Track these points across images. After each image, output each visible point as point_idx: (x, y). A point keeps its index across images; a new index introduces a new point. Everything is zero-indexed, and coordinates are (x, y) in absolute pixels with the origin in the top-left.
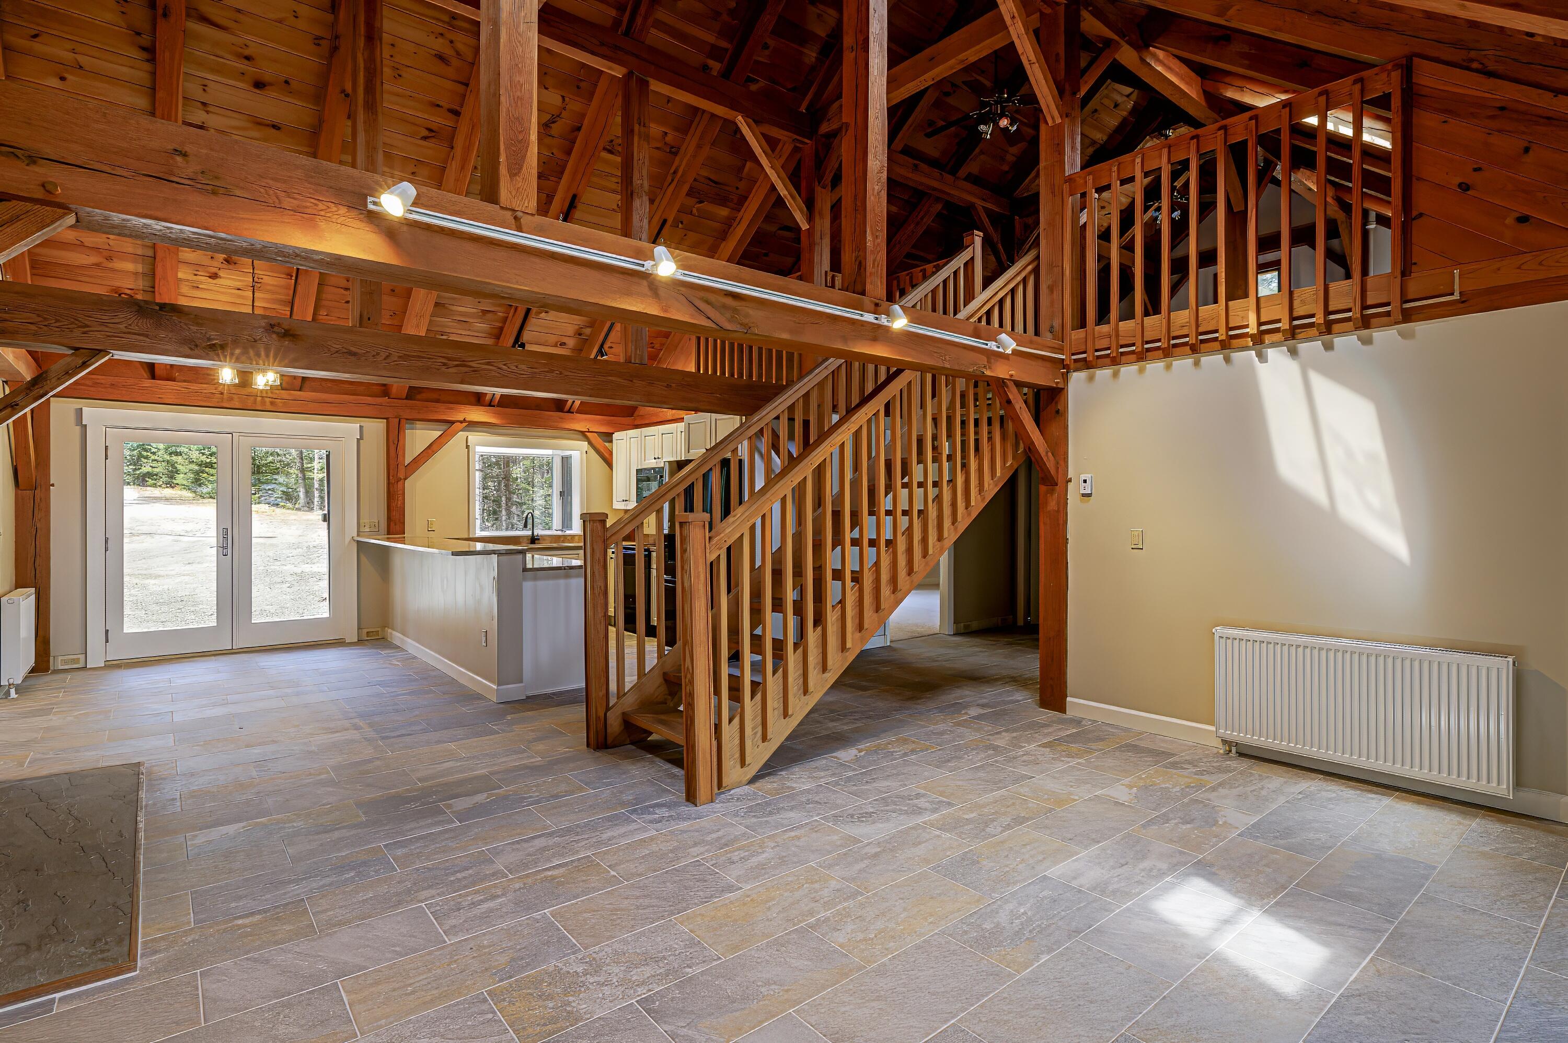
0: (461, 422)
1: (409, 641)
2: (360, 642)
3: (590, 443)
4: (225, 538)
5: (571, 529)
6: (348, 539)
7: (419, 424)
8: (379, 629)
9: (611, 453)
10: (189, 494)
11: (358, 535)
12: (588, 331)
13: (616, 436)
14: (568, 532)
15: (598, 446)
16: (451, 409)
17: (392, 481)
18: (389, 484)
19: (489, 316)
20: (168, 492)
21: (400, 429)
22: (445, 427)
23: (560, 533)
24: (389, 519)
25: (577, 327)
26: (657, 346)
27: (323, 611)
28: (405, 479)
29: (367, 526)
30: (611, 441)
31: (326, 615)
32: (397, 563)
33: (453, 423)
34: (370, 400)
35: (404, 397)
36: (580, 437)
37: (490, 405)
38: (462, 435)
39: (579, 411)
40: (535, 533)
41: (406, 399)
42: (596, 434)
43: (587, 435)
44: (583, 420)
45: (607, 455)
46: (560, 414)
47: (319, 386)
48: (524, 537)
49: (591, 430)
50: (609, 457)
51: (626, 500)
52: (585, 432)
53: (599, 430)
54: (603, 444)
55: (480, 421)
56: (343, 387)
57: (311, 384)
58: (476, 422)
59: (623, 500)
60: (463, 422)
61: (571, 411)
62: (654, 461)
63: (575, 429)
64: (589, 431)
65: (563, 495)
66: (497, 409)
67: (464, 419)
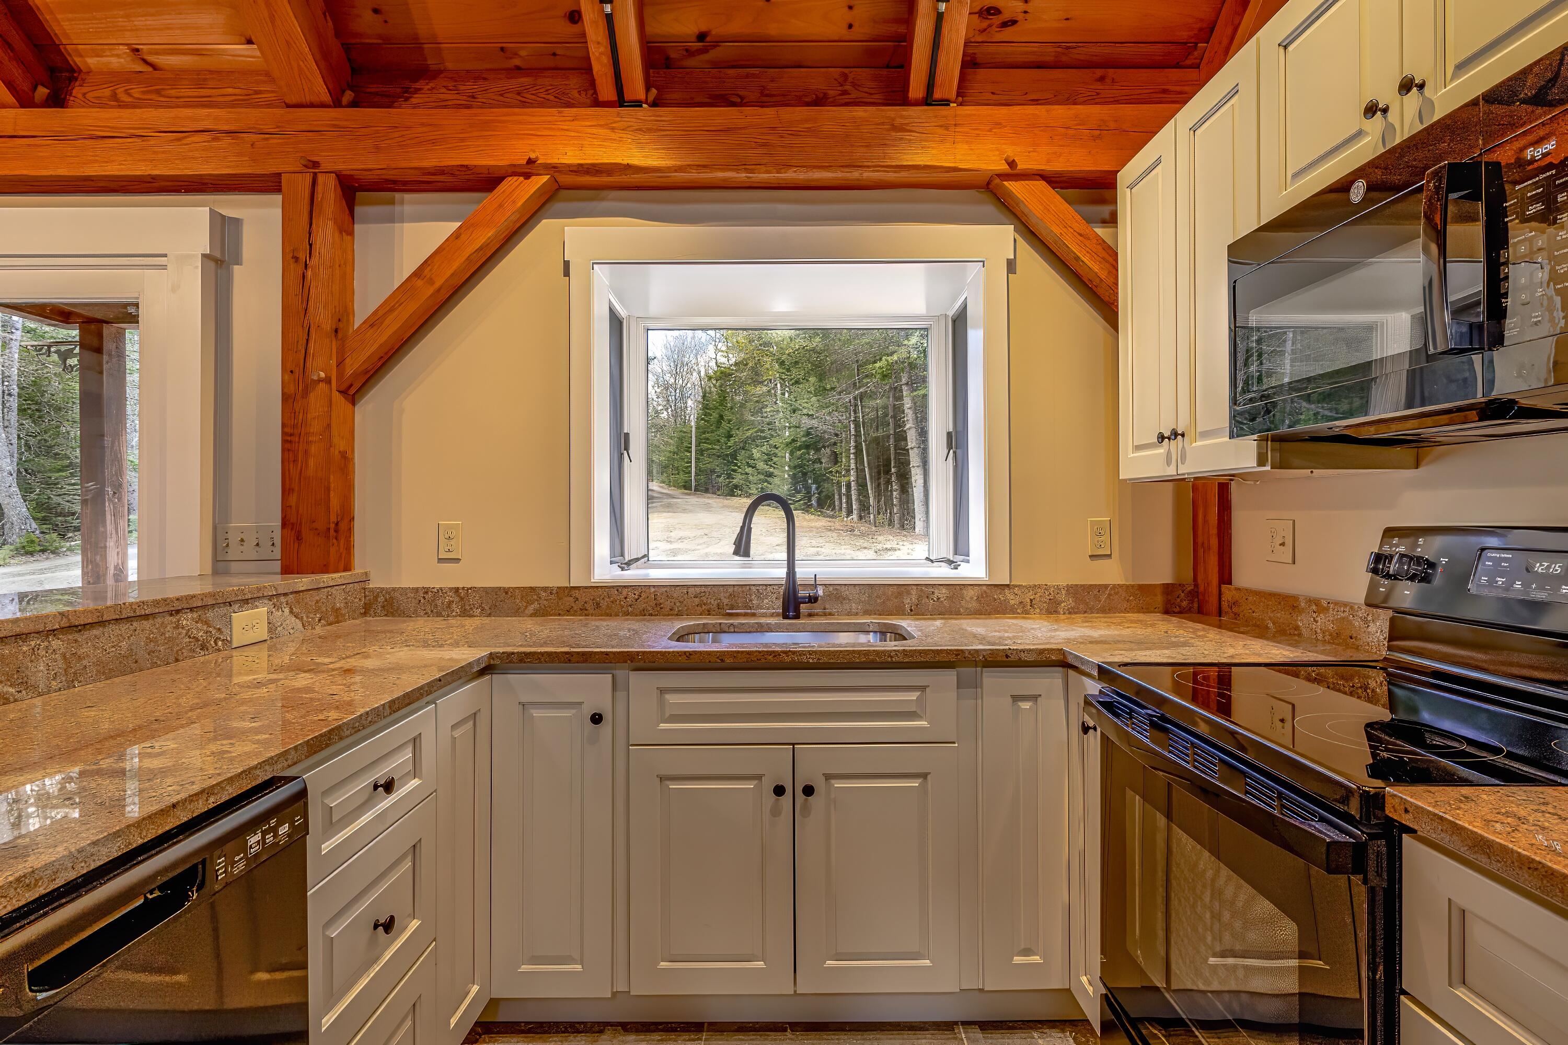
0: (523, 173)
3: (1026, 229)
9: (1111, 256)
13: (1125, 176)
21: (315, 213)
24: (284, 518)
36: (990, 209)
39: (965, 101)
42: (1043, 183)
43: (1010, 194)
44: (990, 130)
45: (1096, 268)
46: (891, 112)
47: (107, 92)
48: (766, 589)
49: (1021, 166)
50: (1103, 275)
51: (1175, 434)
52: (997, 181)
53: (1059, 165)
54: (1079, 225)
55: (587, 164)
56: (173, 92)
57: (84, 90)
58: (575, 169)
59: (1162, 438)
60: (529, 173)
61: (937, 95)
62: (1369, 135)
63: (956, 169)
64: (1014, 173)
65: (957, 446)
66: (643, 112)
67: (532, 160)
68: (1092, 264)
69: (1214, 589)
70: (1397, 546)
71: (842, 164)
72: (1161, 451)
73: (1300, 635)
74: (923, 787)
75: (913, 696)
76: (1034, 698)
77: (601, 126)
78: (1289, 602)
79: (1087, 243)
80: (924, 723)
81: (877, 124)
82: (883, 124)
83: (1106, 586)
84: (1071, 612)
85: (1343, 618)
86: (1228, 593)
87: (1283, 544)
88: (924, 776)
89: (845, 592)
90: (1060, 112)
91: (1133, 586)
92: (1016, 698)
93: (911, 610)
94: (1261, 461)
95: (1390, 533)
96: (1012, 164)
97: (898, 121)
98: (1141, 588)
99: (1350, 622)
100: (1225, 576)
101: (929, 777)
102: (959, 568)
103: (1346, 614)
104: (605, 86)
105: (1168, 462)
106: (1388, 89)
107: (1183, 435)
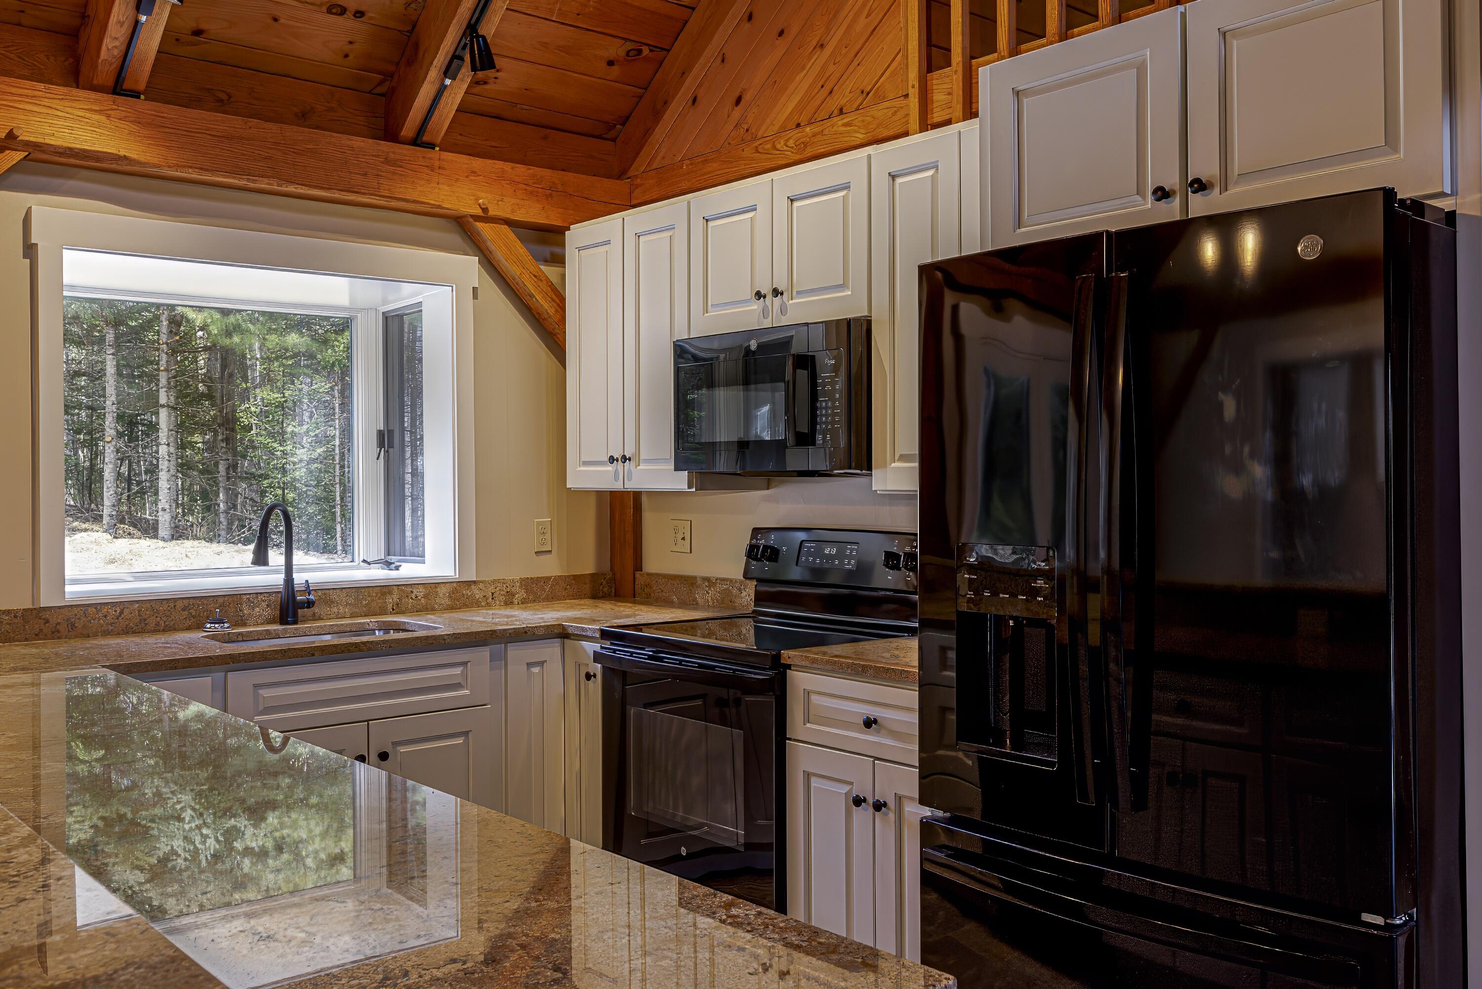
3: (489, 264)
5: (419, 556)
13: (575, 235)
14: (409, 571)
15: (512, 269)
23: (378, 574)
30: (559, 260)
36: (455, 238)
37: (117, 90)
39: (449, 146)
40: (299, 578)
42: (506, 228)
43: (477, 230)
44: (467, 177)
45: (546, 306)
46: (386, 146)
48: (257, 598)
49: (492, 213)
50: (551, 311)
52: (471, 220)
53: (520, 216)
54: (527, 257)
55: (77, 149)
58: (60, 150)
60: (5, 147)
61: (426, 138)
62: (756, 306)
63: (439, 207)
64: (486, 218)
65: (391, 445)
66: (142, 105)
67: (11, 135)
69: (629, 576)
70: (760, 540)
71: (341, 188)
72: (610, 468)
73: (697, 604)
74: (466, 742)
75: (458, 671)
76: (541, 664)
77: (96, 111)
78: (690, 581)
79: (540, 283)
80: (467, 692)
81: (373, 156)
82: (378, 156)
83: (549, 578)
84: (524, 602)
85: (725, 589)
86: (640, 579)
87: (683, 539)
88: (466, 734)
89: (334, 596)
90: (521, 169)
91: (569, 576)
92: (530, 665)
93: (393, 610)
94: (689, 487)
95: (756, 531)
96: (486, 210)
97: (392, 156)
98: (576, 577)
99: (730, 592)
100: (638, 566)
101: (470, 734)
102: (400, 568)
103: (727, 586)
104: (105, 74)
105: (616, 478)
106: (766, 289)
107: (630, 459)
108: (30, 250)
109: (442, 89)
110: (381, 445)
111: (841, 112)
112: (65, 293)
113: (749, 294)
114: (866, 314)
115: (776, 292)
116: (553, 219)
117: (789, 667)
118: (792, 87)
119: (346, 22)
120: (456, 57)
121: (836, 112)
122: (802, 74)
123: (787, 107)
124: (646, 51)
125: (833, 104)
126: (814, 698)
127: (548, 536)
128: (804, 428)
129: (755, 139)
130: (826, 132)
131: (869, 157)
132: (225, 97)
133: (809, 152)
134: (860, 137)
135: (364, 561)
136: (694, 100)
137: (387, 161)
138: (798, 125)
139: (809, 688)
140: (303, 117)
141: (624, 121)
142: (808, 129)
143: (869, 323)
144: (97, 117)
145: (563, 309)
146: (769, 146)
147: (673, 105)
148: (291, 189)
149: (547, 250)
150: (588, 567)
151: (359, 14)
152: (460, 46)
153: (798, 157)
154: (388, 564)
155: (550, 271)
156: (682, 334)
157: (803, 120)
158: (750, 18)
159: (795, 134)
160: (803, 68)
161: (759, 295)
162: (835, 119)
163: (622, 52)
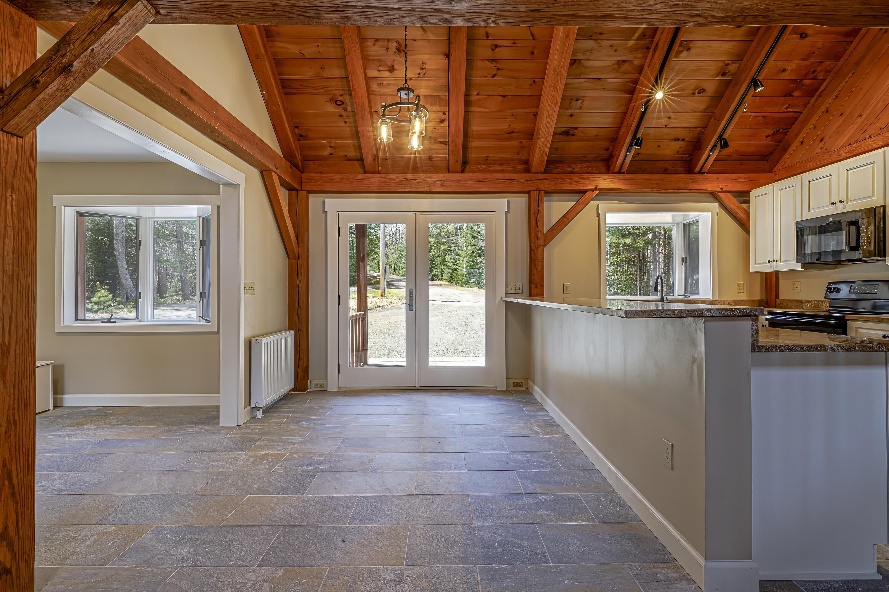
0: (593, 190)
1: (549, 401)
2: (508, 391)
3: (722, 205)
4: (411, 297)
5: (697, 293)
6: (498, 300)
7: (555, 196)
8: (523, 381)
9: (748, 214)
10: (448, 283)
11: (506, 296)
12: (733, 68)
13: (753, 193)
14: (695, 297)
15: (732, 207)
16: (584, 178)
17: (533, 248)
18: (531, 250)
19: (626, 66)
20: (441, 283)
21: (540, 201)
22: (577, 197)
24: (531, 282)
25: (721, 64)
26: (820, 76)
27: (480, 361)
28: (544, 246)
29: (514, 289)
30: (748, 201)
31: (483, 364)
32: (538, 321)
33: (584, 192)
34: (515, 176)
35: (543, 169)
36: (711, 199)
37: (620, 172)
38: (593, 204)
39: (710, 172)
41: (545, 172)
42: (729, 194)
43: (719, 196)
44: (716, 180)
46: (690, 175)
47: (476, 167)
49: (724, 189)
50: (744, 218)
51: (774, 261)
52: (717, 193)
53: (733, 189)
54: (737, 204)
55: (610, 188)
56: (494, 167)
57: (469, 166)
58: (607, 189)
59: (769, 262)
62: (832, 207)
63: (707, 190)
64: (722, 191)
65: (686, 262)
66: (626, 175)
67: (596, 187)
68: (741, 215)
69: (774, 300)
70: (832, 286)
72: (769, 264)
73: (803, 308)
77: (614, 178)
78: (800, 301)
79: (741, 210)
82: (687, 178)
83: (743, 300)
85: (817, 303)
86: (778, 302)
87: (797, 288)
90: (734, 175)
91: (750, 300)
94: (802, 268)
95: (830, 283)
96: (722, 189)
98: (753, 301)
99: (820, 304)
100: (777, 297)
102: (690, 297)
104: (617, 169)
105: (771, 267)
106: (836, 200)
107: (776, 261)
108: (598, 215)
109: (709, 155)
110: (683, 261)
111: (870, 137)
112: (606, 225)
113: (828, 203)
114: (883, 204)
115: (841, 202)
116: (745, 189)
117: (848, 320)
118: (846, 132)
119: (680, 143)
120: (714, 146)
121: (868, 137)
122: (851, 127)
123: (844, 139)
124: (781, 130)
125: (867, 135)
126: (860, 330)
127: (742, 287)
128: (853, 244)
129: (830, 152)
130: (862, 145)
131: (885, 152)
132: (644, 169)
133: (855, 153)
134: (880, 144)
135: (678, 295)
136: (802, 143)
137: (691, 179)
138: (850, 144)
139: (857, 326)
140: (665, 171)
141: (771, 154)
142: (854, 145)
143: (884, 207)
144: (615, 180)
145: (749, 217)
146: (836, 153)
147: (793, 146)
148: (663, 191)
149: (742, 199)
150: (758, 298)
151: (683, 140)
152: (716, 142)
153: (850, 155)
154: (686, 296)
155: (744, 205)
156: (799, 219)
157: (852, 142)
158: (827, 111)
159: (849, 148)
160: (852, 124)
161: (833, 203)
162: (867, 140)
163: (772, 133)
